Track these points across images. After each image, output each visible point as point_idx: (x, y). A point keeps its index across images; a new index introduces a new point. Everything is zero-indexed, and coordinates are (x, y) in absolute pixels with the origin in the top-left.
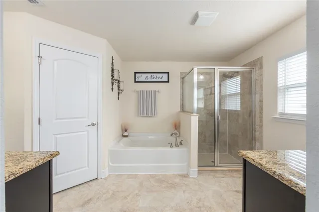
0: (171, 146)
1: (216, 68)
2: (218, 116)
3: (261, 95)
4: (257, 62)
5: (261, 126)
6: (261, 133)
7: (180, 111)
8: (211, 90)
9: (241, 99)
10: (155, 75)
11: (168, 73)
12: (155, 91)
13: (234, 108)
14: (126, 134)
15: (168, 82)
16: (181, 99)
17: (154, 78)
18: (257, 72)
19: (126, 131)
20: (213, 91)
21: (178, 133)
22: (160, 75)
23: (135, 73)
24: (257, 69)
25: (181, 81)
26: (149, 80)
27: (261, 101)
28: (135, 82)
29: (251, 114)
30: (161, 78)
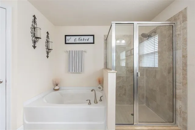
0: (90, 103)
1: (135, 23)
2: (137, 73)
3: (185, 50)
4: (178, 16)
5: (185, 84)
6: (185, 91)
7: (104, 68)
8: (131, 52)
9: (159, 57)
10: (82, 37)
11: (93, 36)
12: (82, 51)
13: (151, 65)
14: (57, 88)
15: (93, 43)
16: (104, 58)
17: (81, 40)
18: (179, 26)
19: (57, 85)
20: (132, 52)
21: (101, 87)
22: (87, 37)
23: (66, 36)
24: (179, 23)
25: (104, 43)
26: (78, 42)
27: (185, 57)
28: (66, 43)
29: (172, 70)
30: (88, 40)
